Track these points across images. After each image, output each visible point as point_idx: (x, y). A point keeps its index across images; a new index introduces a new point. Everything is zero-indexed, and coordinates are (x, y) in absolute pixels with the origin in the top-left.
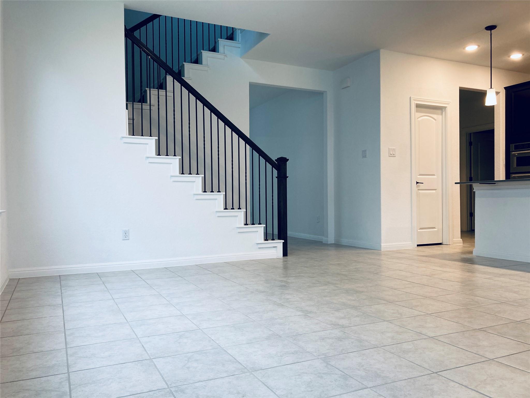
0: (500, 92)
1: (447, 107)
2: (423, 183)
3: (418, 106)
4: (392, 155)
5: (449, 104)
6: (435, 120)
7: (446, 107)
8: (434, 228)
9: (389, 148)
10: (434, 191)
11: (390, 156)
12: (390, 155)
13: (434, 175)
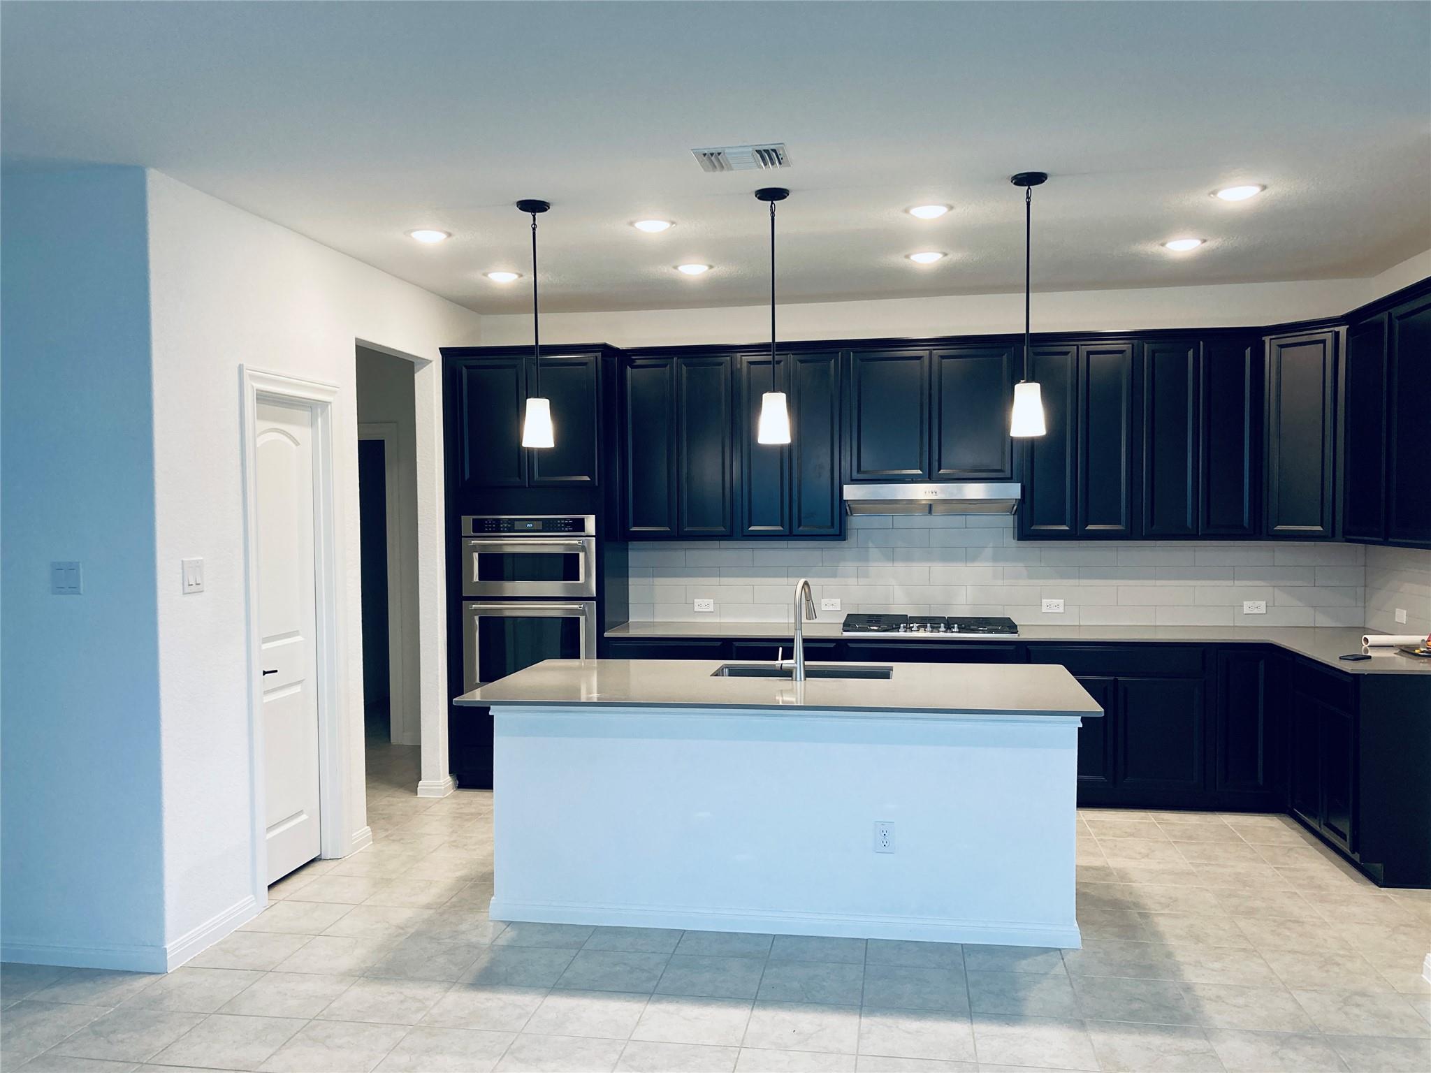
0: (431, 361)
1: (330, 403)
2: (276, 671)
3: (264, 398)
4: (194, 588)
5: (335, 392)
6: (297, 444)
7: (326, 404)
8: (300, 813)
9: (182, 561)
10: (297, 689)
11: (187, 591)
12: (188, 589)
13: (295, 633)
